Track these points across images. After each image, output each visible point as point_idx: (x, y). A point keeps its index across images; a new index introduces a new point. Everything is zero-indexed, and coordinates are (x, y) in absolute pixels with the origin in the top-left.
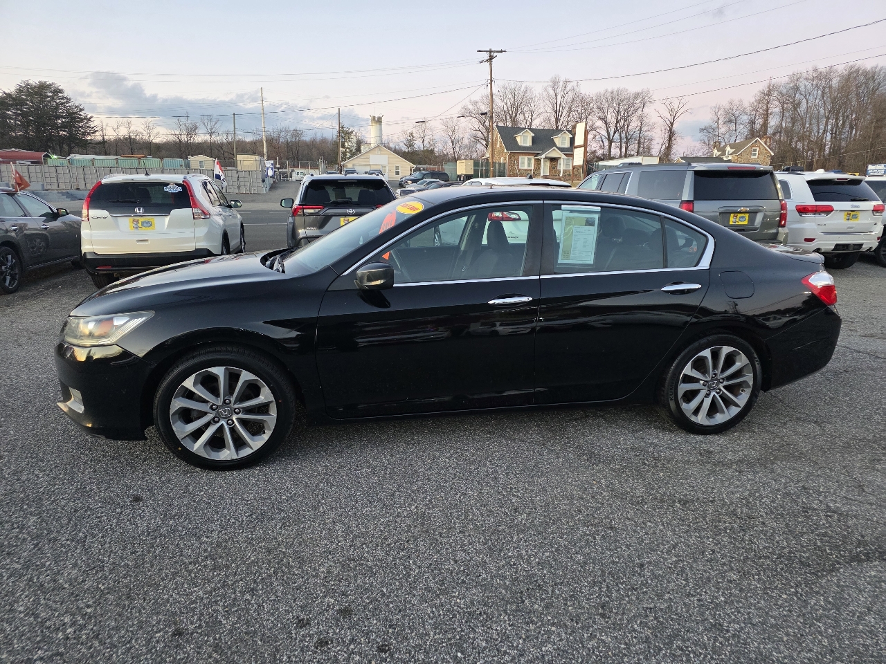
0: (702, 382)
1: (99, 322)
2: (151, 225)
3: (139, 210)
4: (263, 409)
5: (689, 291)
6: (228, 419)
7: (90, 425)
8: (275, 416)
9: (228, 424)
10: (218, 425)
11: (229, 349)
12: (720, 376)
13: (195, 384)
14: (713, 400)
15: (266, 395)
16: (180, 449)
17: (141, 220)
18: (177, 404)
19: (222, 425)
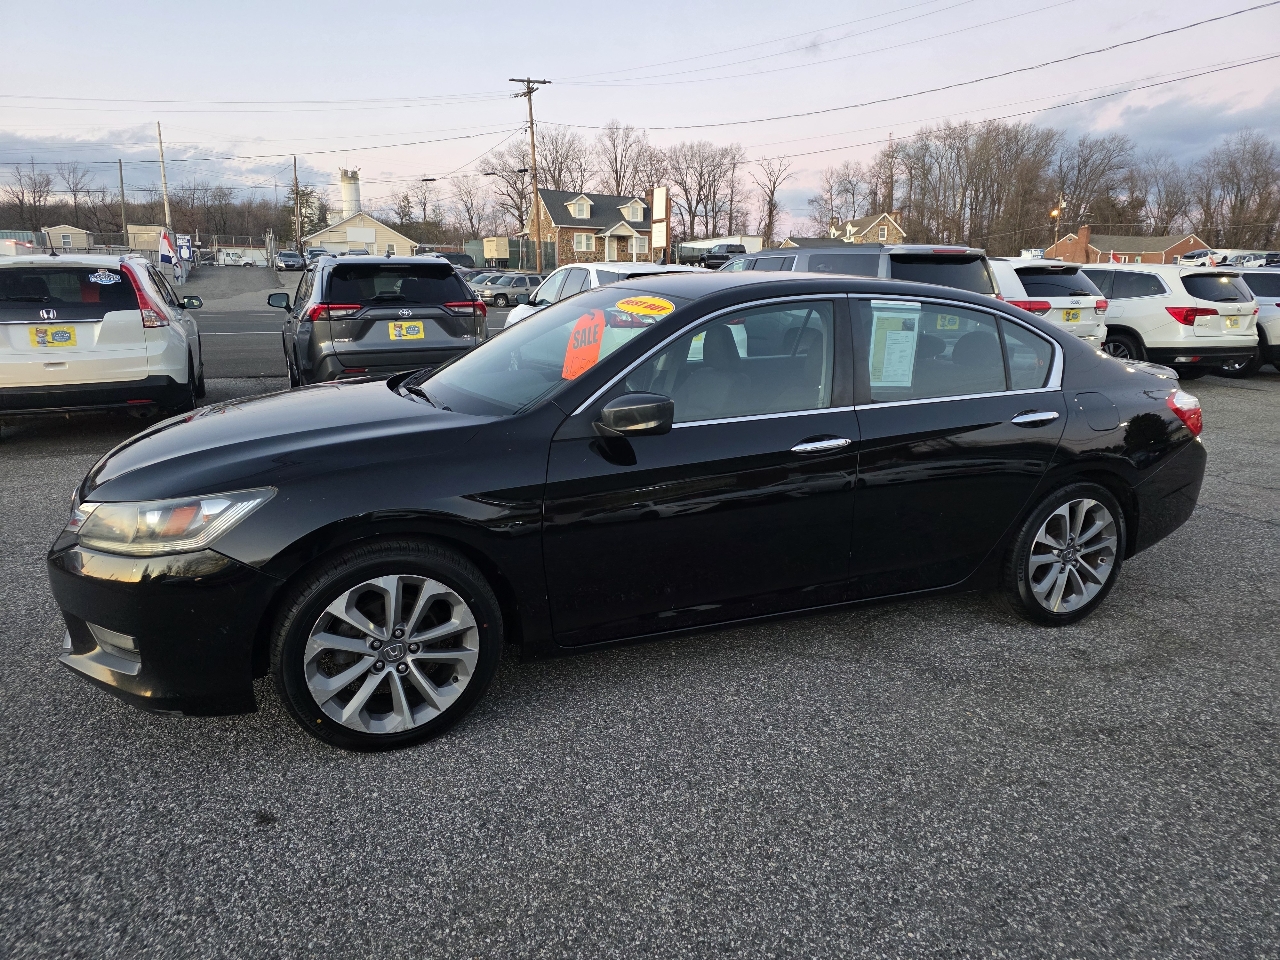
0: (1055, 552)
1: (166, 510)
2: (70, 338)
3: (48, 313)
4: (455, 641)
5: (1043, 423)
6: (399, 662)
7: (148, 694)
8: (477, 650)
9: (398, 670)
10: (383, 674)
11: (404, 545)
12: (1079, 541)
13: (348, 609)
14: (1068, 577)
15: (461, 617)
16: (319, 721)
17: (51, 329)
18: (317, 643)
19: (389, 673)
